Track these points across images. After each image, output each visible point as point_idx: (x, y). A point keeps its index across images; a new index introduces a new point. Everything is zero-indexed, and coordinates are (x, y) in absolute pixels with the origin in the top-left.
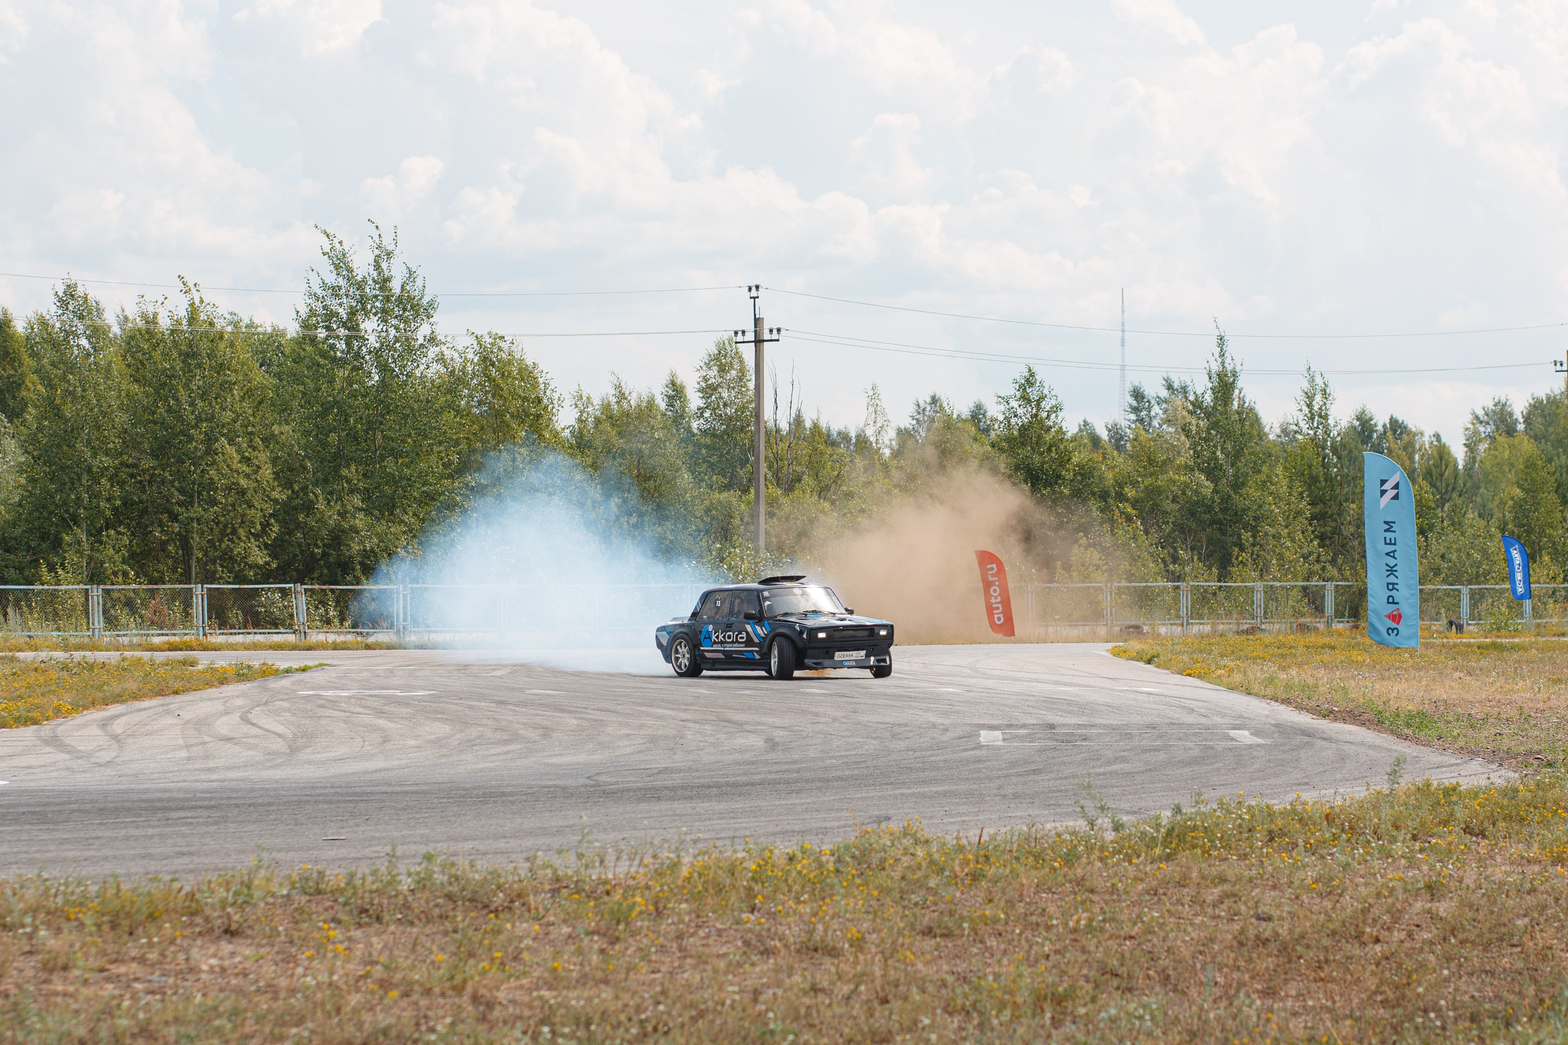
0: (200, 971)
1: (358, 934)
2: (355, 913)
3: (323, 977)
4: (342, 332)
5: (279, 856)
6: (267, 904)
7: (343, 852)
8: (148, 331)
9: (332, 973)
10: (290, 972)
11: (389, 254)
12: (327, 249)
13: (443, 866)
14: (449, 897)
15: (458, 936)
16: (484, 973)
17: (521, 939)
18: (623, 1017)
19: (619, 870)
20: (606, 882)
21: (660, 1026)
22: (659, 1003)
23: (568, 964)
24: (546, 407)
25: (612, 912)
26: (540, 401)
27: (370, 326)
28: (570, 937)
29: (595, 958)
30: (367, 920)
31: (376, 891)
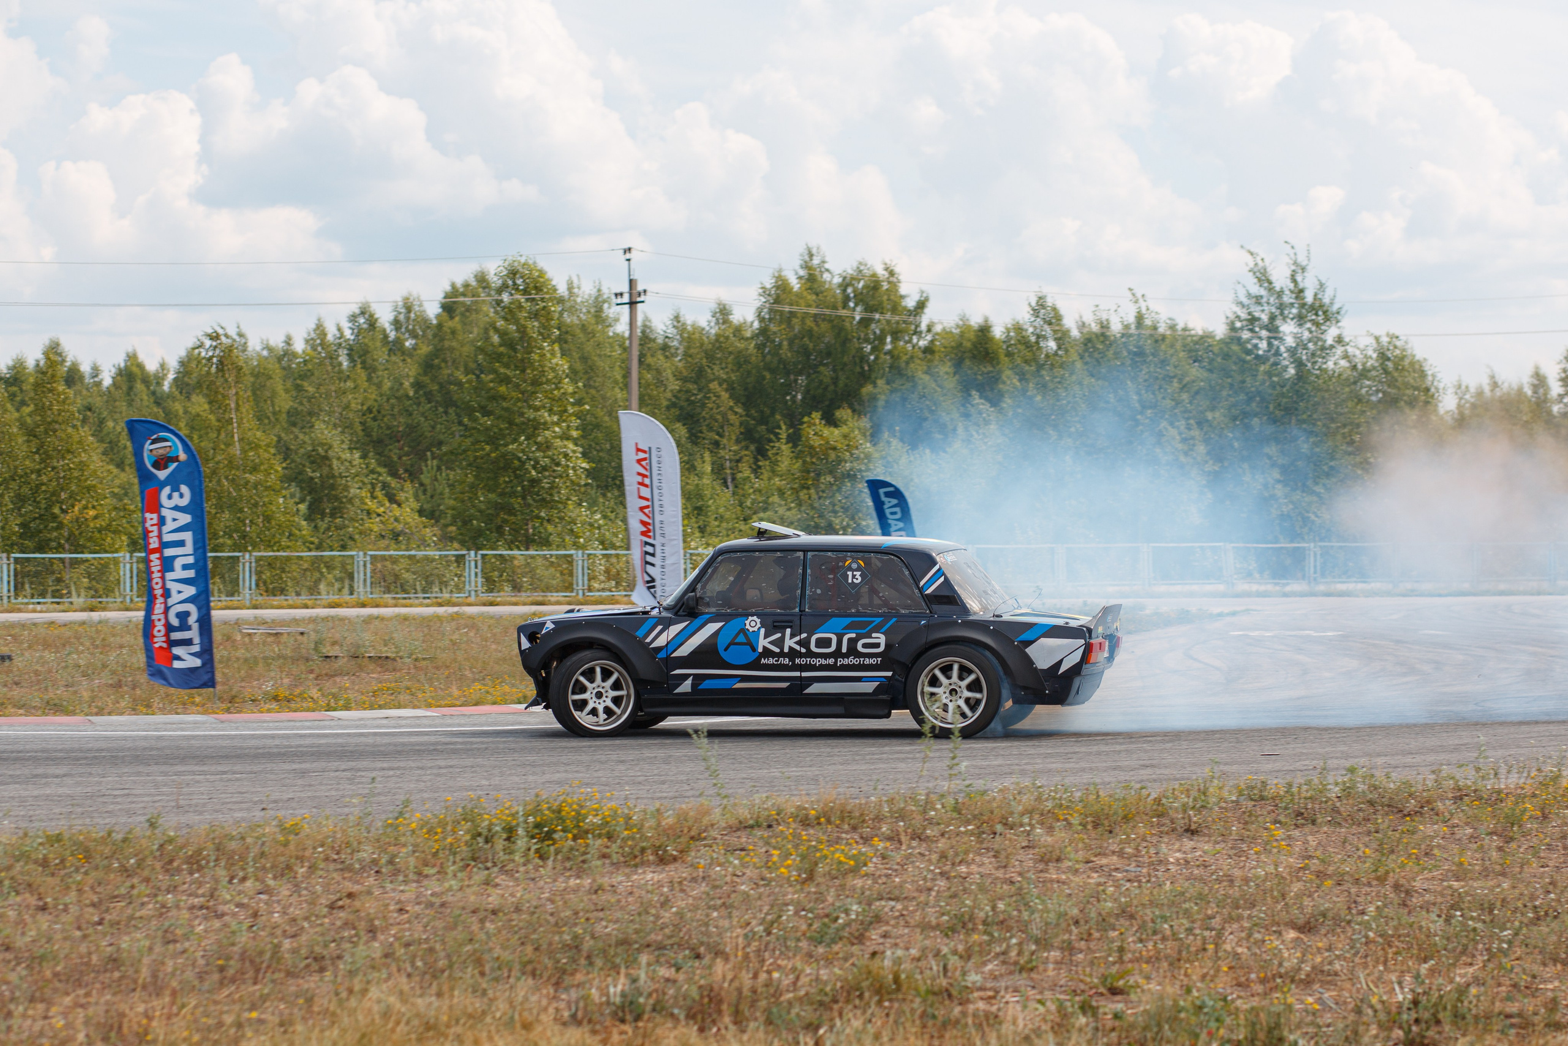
0: (1168, 863)
1: (1296, 833)
2: (1293, 816)
3: (1271, 869)
4: (1264, 333)
5: (1226, 768)
6: (1221, 808)
7: (1278, 765)
8: (1103, 334)
9: (1276, 866)
10: (1242, 864)
11: (1303, 269)
12: (1251, 265)
13: (1364, 777)
14: (1371, 803)
15: (1379, 835)
16: (1403, 866)
17: (1432, 838)
18: (1520, 904)
19: (1510, 781)
20: (1499, 792)
21: (1551, 911)
22: (1549, 892)
23: (1470, 858)
24: (1433, 396)
25: (1507, 817)
26: (1428, 390)
27: (1288, 329)
28: (1472, 837)
29: (1494, 854)
30: (1303, 821)
31: (1310, 798)
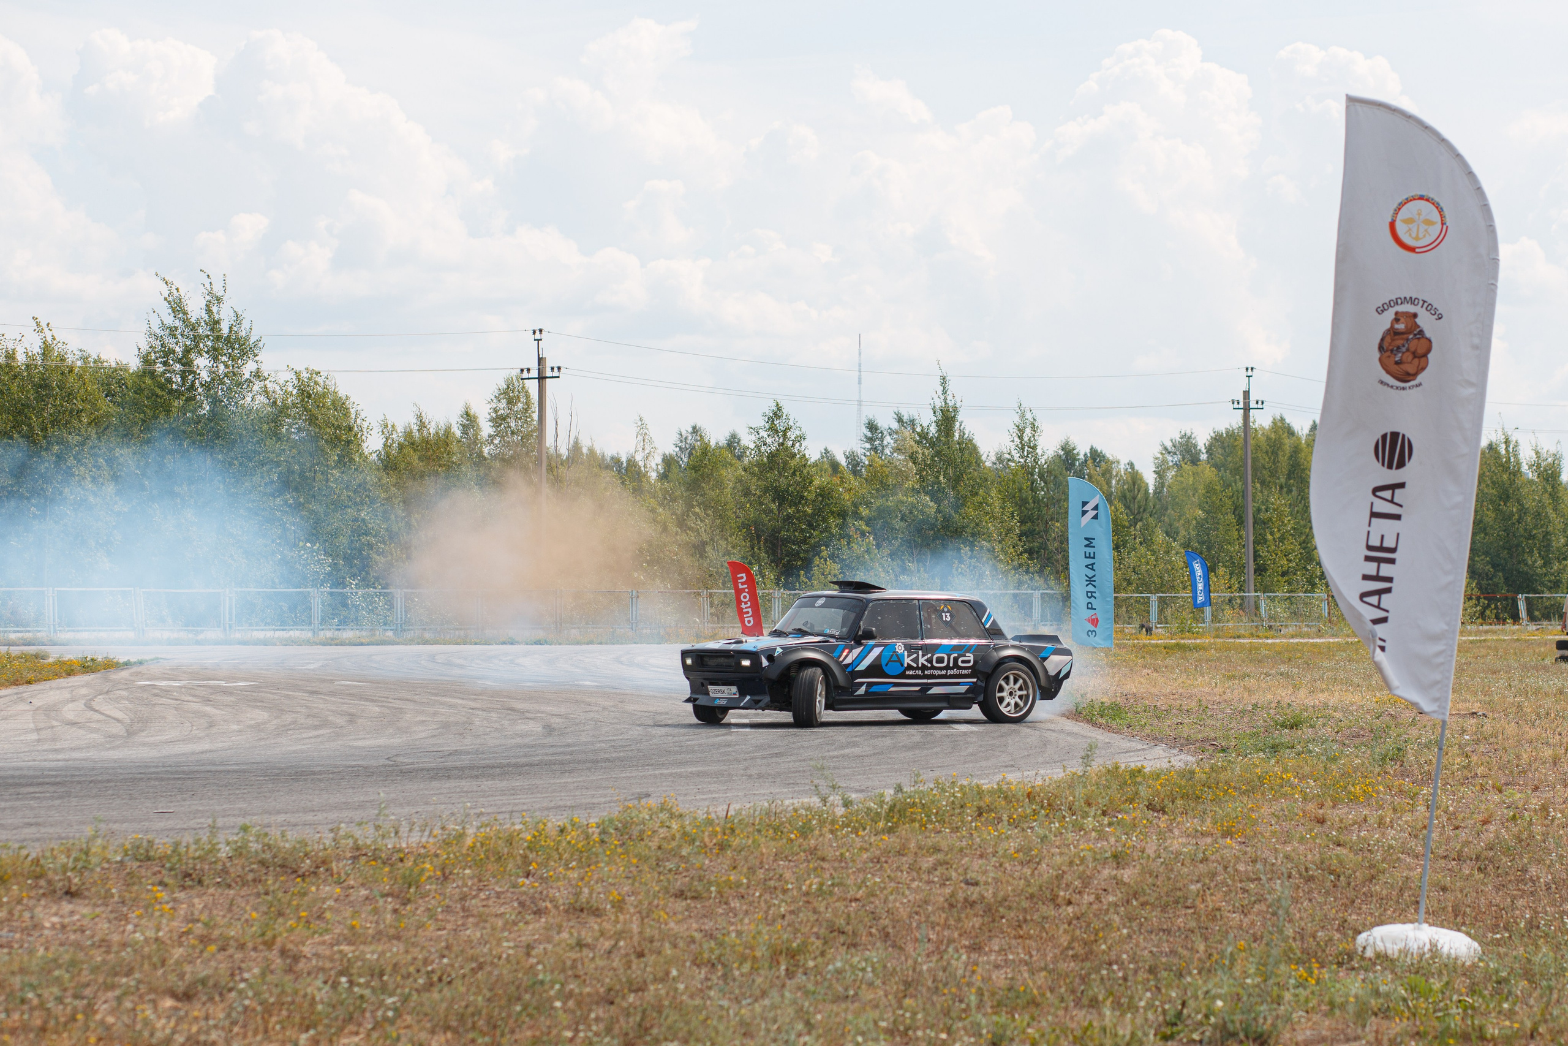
0: (43, 928)
1: (181, 895)
2: (179, 877)
3: (150, 934)
4: (178, 367)
5: (115, 827)
6: (103, 869)
7: (170, 824)
8: (8, 365)
9: (158, 930)
10: (121, 929)
11: (219, 300)
12: (166, 294)
13: (258, 836)
14: (262, 863)
15: (269, 898)
16: (291, 930)
17: (324, 900)
18: (412, 969)
19: (411, 840)
20: (400, 850)
21: (444, 977)
22: (444, 956)
23: (366, 923)
24: (356, 435)
25: (404, 877)
26: (350, 429)
27: (202, 363)
28: (367, 898)
29: (389, 917)
30: (190, 883)
31: (198, 858)
